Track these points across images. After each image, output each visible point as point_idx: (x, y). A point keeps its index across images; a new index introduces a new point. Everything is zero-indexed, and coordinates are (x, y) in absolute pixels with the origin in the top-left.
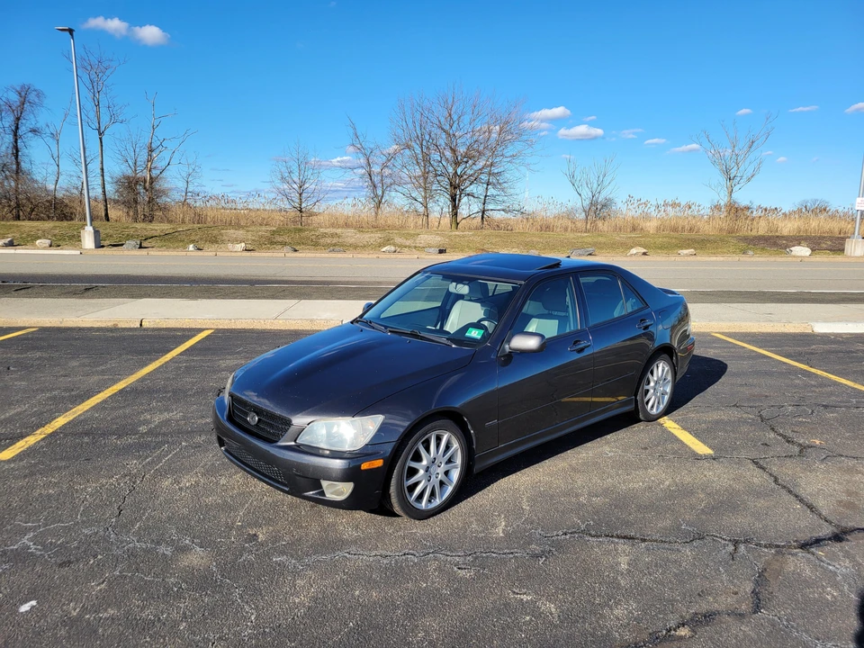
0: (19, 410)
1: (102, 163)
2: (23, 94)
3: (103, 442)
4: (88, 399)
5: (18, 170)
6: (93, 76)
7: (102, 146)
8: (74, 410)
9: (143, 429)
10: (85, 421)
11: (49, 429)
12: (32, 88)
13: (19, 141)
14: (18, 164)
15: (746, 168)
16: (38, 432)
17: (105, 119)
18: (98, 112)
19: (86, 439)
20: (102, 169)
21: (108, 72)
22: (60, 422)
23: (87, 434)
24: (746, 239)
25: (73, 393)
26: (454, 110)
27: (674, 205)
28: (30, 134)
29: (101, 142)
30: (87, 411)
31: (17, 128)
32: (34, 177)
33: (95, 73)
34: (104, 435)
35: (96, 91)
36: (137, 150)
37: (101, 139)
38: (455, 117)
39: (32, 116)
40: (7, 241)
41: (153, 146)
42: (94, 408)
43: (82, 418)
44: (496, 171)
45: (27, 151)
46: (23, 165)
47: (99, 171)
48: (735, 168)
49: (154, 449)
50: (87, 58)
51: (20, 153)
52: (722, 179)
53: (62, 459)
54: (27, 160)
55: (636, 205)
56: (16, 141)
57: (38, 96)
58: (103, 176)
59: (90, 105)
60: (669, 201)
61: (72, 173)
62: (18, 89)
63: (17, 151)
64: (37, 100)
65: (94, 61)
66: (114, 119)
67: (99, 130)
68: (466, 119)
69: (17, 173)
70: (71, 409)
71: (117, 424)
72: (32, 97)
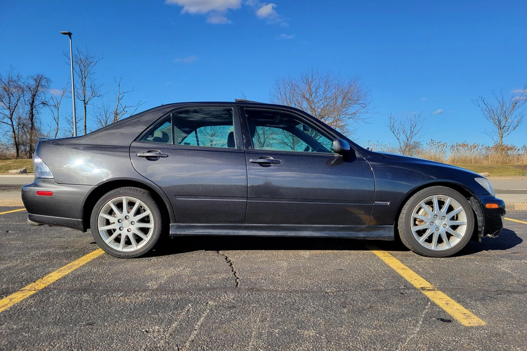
0: (10, 265)
1: (85, 122)
2: (38, 80)
3: (107, 300)
4: (84, 255)
5: (33, 127)
6: (82, 67)
7: (86, 111)
8: (69, 265)
9: (152, 285)
10: (83, 276)
11: (40, 285)
12: (44, 77)
13: (34, 110)
14: (32, 124)
15: (512, 119)
16: (27, 287)
17: (88, 93)
18: (84, 91)
19: (85, 297)
20: (85, 126)
21: (91, 65)
22: (54, 276)
23: (86, 290)
24: (519, 167)
25: (68, 250)
26: (312, 85)
27: (464, 145)
28: (41, 105)
29: (85, 109)
30: (83, 266)
31: (33, 102)
32: (42, 132)
33: (83, 67)
34: (108, 291)
35: (83, 77)
36: (108, 115)
37: (85, 107)
38: (314, 90)
39: (42, 94)
40: (22, 170)
41: (118, 111)
42: (90, 263)
43: (79, 272)
44: (340, 125)
45: (38, 116)
46: (35, 124)
47: (84, 127)
48: (504, 121)
49: (176, 309)
50: (79, 58)
51: (34, 118)
52: (496, 128)
53: (55, 323)
54: (38, 121)
55: (437, 146)
56: (32, 110)
57: (47, 82)
58: (86, 130)
59: (79, 85)
60: (460, 142)
61: (66, 129)
62: (35, 77)
63: (32, 116)
64: (46, 84)
65: (83, 58)
66: (94, 94)
67: (84, 101)
68: (321, 91)
69: (32, 129)
70: (66, 264)
71: (120, 279)
72: (43, 82)
